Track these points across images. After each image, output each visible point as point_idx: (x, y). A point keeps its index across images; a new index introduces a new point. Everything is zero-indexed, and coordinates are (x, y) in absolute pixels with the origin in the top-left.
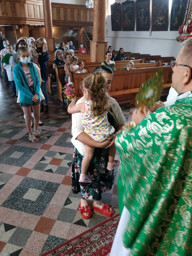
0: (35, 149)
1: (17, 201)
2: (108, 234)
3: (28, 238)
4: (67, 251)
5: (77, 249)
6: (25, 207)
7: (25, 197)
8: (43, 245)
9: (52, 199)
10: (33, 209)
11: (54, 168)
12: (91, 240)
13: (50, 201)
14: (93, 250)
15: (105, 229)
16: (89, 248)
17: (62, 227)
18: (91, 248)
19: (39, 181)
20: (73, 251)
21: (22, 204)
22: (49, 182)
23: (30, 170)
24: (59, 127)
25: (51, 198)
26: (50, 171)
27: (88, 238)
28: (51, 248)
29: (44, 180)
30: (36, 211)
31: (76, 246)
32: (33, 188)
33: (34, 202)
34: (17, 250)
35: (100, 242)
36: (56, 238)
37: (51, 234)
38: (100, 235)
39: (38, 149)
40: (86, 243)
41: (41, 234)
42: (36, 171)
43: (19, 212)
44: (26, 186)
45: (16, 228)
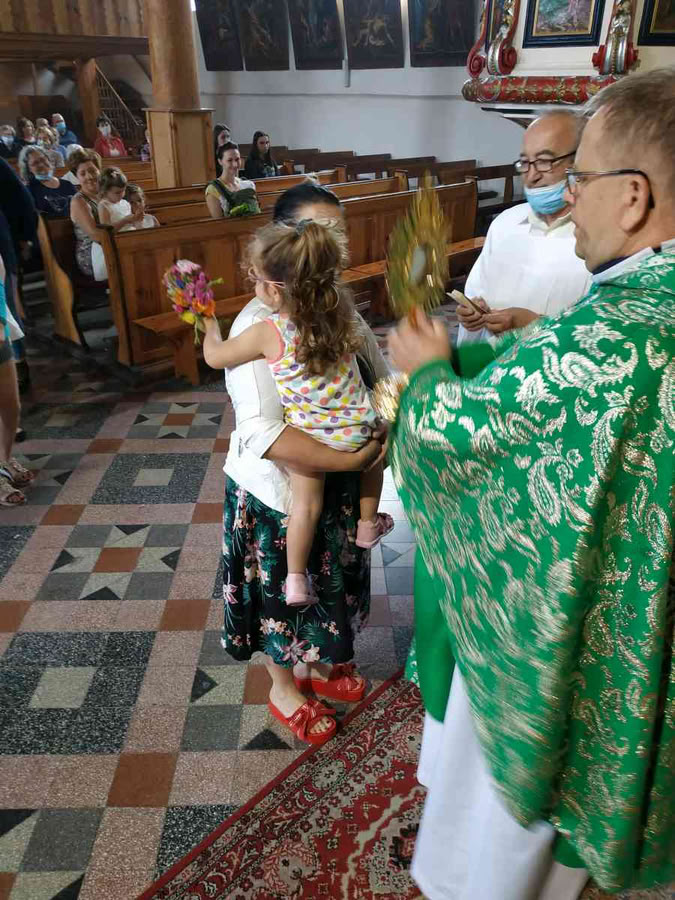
0: (22, 528)
1: (11, 724)
2: (366, 753)
3: (95, 835)
4: (245, 841)
5: (280, 824)
6: (48, 737)
7: (38, 701)
8: (158, 844)
9: (144, 688)
10: (80, 737)
11: (118, 581)
12: (318, 785)
13: (137, 696)
14: (332, 814)
15: (353, 740)
16: (318, 811)
17: (204, 770)
18: (324, 811)
19: (74, 636)
20: (266, 833)
21: (34, 728)
22: (112, 634)
23: (26, 605)
24: (92, 437)
25: (138, 684)
26: (105, 594)
27: (308, 783)
28: (189, 846)
29: (92, 631)
30: (94, 740)
31: (274, 817)
32: (59, 666)
33: (75, 712)
34: (65, 885)
35: (347, 785)
36: (194, 811)
37: (172, 802)
38: (340, 764)
39: (33, 528)
40: (302, 800)
41: (140, 812)
42: (48, 604)
43: (32, 758)
44: (29, 664)
45: (37, 815)
